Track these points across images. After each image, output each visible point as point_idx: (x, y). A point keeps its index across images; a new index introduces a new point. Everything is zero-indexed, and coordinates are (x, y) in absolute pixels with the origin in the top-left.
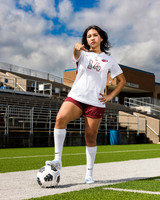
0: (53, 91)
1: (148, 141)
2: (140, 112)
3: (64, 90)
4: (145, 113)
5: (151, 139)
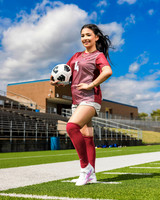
3: (7, 102)
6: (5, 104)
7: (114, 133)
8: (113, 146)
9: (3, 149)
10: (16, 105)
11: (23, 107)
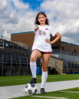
0: (5, 45)
1: (57, 73)
2: (52, 57)
3: (11, 45)
4: (55, 58)
5: (59, 72)
6: (10, 46)
7: (76, 65)
8: (75, 73)
9: (7, 74)
10: (16, 47)
11: (20, 48)
